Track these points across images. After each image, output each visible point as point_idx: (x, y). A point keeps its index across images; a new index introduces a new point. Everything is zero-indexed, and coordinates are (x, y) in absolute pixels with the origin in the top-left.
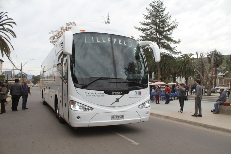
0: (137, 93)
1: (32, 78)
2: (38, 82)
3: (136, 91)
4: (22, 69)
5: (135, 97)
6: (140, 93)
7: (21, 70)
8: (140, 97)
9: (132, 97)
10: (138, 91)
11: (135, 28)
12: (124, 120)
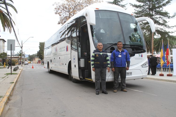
0: (140, 56)
1: (28, 57)
2: (34, 59)
3: (139, 55)
4: (22, 46)
5: (139, 59)
6: (142, 56)
7: (22, 48)
8: (142, 59)
9: (137, 58)
10: (140, 54)
11: (130, 5)
12: (132, 76)
